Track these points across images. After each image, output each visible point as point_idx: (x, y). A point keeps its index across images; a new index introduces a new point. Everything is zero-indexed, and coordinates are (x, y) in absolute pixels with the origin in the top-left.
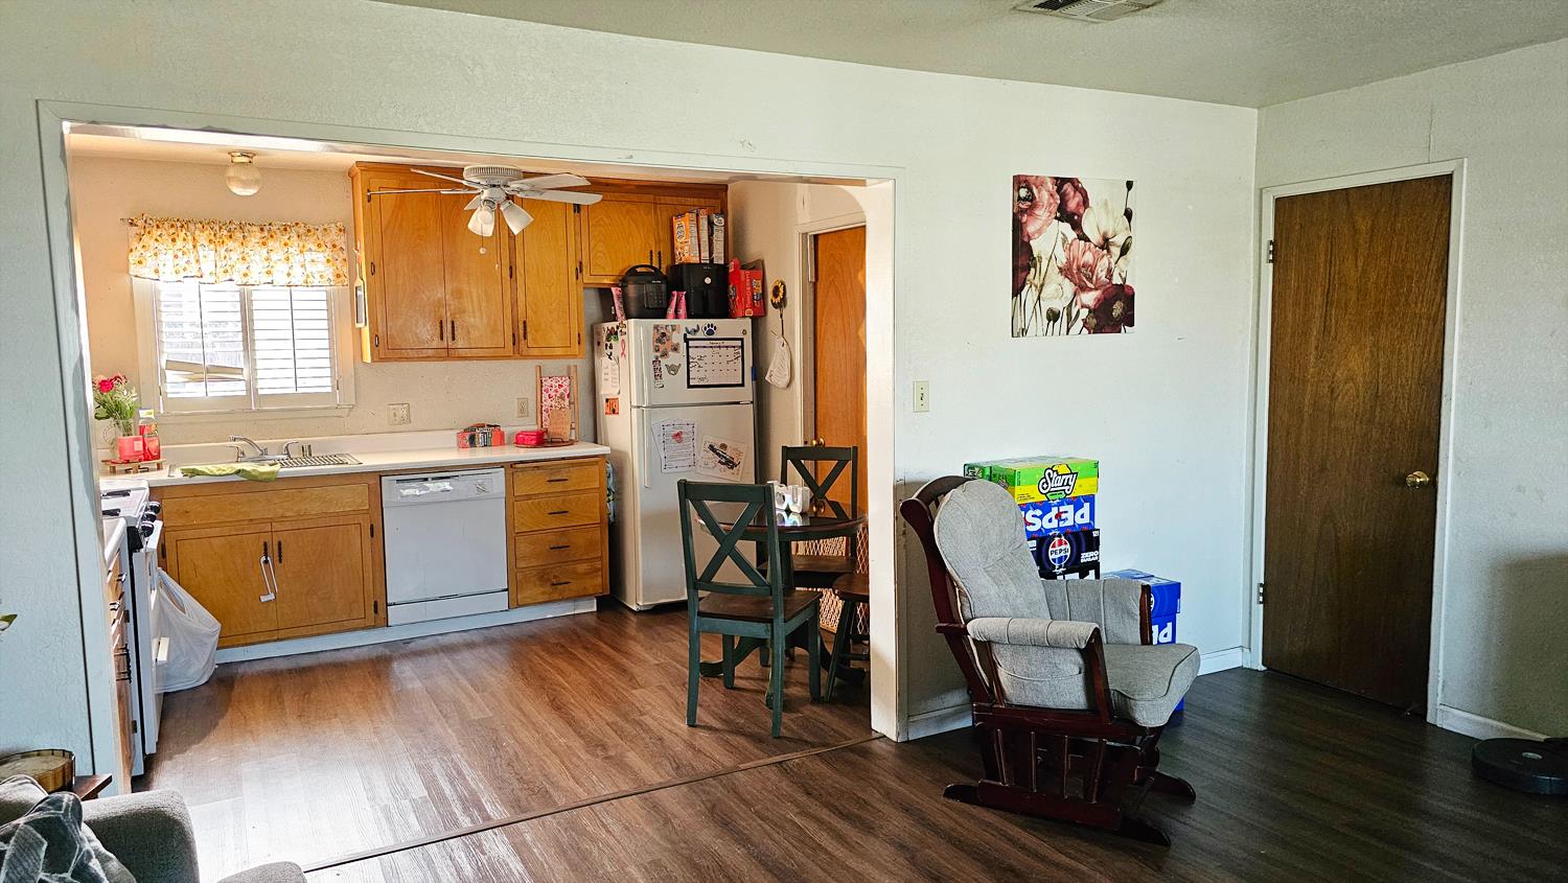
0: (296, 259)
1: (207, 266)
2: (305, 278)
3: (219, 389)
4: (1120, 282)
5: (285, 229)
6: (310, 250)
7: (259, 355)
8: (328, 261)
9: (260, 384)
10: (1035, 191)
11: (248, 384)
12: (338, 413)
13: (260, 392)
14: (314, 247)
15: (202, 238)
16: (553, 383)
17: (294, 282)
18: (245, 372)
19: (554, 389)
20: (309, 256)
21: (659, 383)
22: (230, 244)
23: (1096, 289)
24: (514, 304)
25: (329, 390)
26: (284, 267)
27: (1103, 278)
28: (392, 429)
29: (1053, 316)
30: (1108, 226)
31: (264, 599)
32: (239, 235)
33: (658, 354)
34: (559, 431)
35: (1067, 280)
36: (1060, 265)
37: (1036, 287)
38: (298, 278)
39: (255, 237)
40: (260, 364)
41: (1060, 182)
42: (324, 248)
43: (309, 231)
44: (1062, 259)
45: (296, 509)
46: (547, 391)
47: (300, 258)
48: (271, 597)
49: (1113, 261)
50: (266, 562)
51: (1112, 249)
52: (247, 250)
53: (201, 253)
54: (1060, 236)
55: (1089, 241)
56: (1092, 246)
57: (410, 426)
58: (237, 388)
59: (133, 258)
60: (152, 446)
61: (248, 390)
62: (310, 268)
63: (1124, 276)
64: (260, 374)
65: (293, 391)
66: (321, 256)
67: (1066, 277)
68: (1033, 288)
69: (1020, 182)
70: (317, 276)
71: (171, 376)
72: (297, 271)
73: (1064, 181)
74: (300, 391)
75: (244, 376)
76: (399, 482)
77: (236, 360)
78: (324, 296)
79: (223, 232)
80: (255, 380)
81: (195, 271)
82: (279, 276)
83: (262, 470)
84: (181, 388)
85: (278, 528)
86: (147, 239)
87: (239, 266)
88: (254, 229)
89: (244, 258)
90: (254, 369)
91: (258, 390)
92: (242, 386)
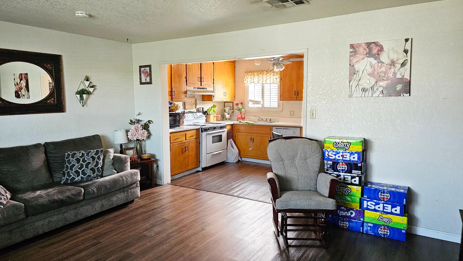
1: (256, 80)
3: (257, 106)
4: (400, 77)
7: (265, 99)
8: (279, 78)
9: (265, 105)
10: (356, 49)
11: (262, 105)
12: (279, 112)
15: (256, 74)
22: (261, 75)
23: (387, 80)
25: (277, 107)
26: (269, 79)
27: (391, 76)
28: (290, 117)
29: (364, 90)
30: (394, 57)
31: (250, 149)
32: (262, 73)
35: (372, 78)
36: (368, 73)
37: (357, 80)
38: (272, 82)
39: (265, 73)
40: (265, 101)
41: (369, 45)
42: (278, 75)
44: (370, 70)
45: (257, 131)
47: (273, 77)
48: (251, 149)
49: (396, 70)
50: (251, 142)
51: (396, 65)
52: (263, 76)
53: (255, 78)
54: (369, 62)
55: (384, 63)
56: (385, 65)
57: (293, 117)
58: (260, 106)
59: (244, 80)
60: (243, 116)
61: (262, 106)
63: (403, 74)
64: (265, 103)
65: (269, 107)
67: (371, 76)
68: (356, 81)
69: (352, 46)
71: (250, 103)
72: (272, 80)
73: (370, 43)
74: (271, 107)
75: (262, 103)
76: (276, 128)
77: (260, 100)
78: (277, 85)
79: (260, 73)
80: (264, 104)
81: (252, 81)
82: (268, 82)
83: (251, 123)
84: (251, 105)
85: (253, 135)
86: (247, 75)
87: (261, 80)
88: (265, 72)
89: (262, 78)
90: (264, 102)
91: (264, 106)
92: (261, 105)
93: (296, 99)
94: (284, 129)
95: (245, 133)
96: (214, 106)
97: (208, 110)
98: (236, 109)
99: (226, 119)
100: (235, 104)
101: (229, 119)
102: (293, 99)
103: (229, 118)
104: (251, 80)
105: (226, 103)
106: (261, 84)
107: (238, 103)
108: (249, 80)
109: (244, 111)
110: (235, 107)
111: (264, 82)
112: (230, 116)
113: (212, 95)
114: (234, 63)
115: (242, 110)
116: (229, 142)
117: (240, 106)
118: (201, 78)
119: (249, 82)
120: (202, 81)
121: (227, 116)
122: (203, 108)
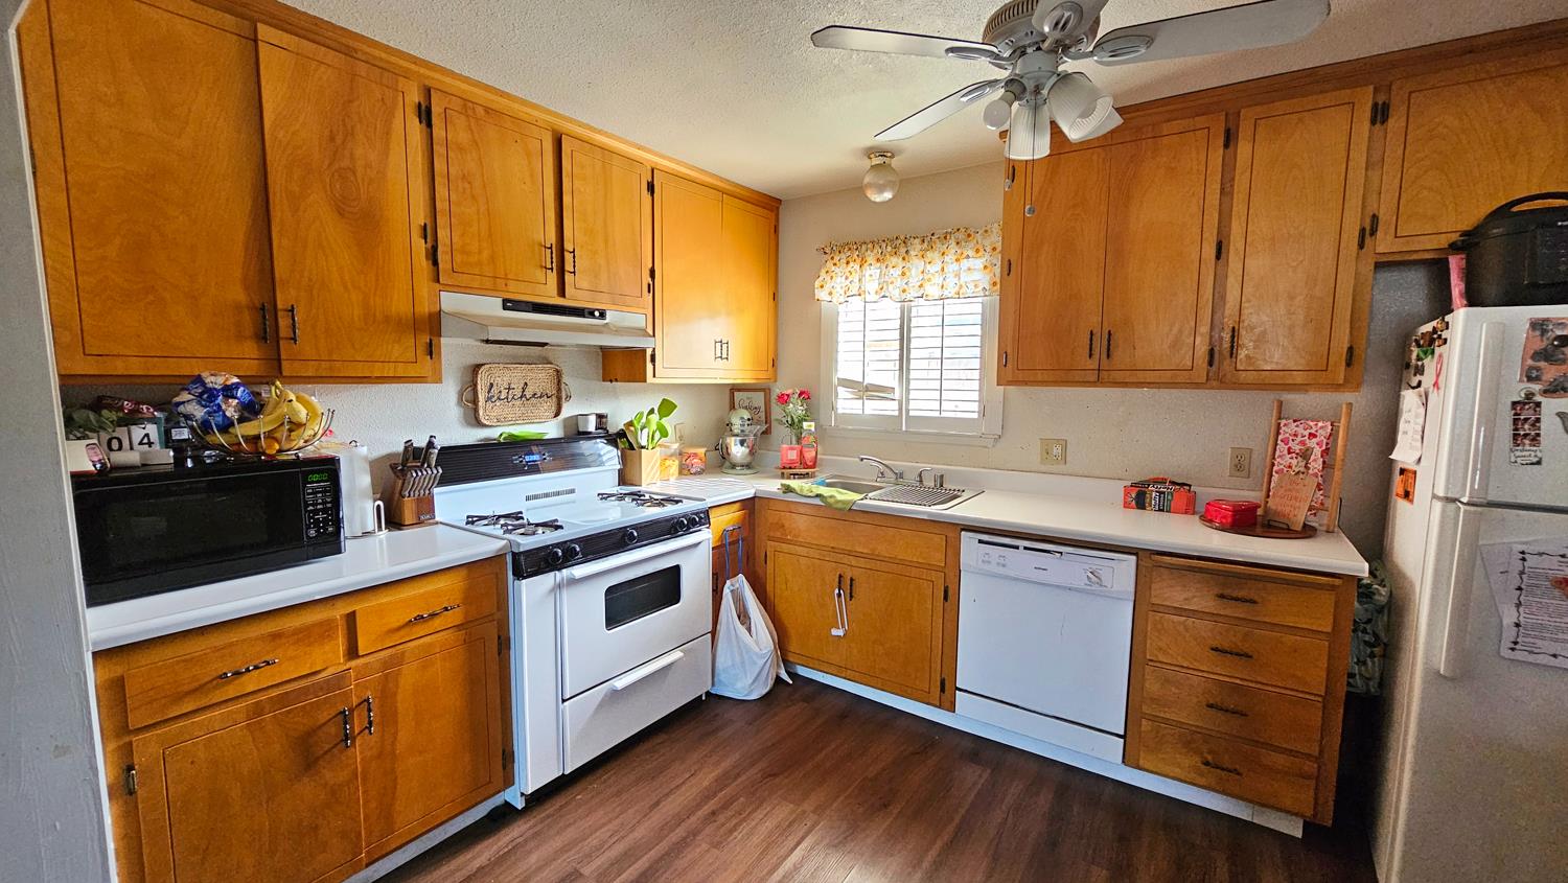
0: (952, 267)
1: (871, 286)
2: (957, 288)
3: (873, 407)
5: (945, 238)
6: (968, 257)
7: (913, 374)
8: (985, 267)
9: (912, 405)
11: (900, 403)
12: (982, 442)
13: (912, 413)
14: (971, 253)
15: (871, 257)
16: (1300, 430)
17: (946, 293)
18: (897, 391)
19: (1299, 439)
20: (965, 263)
21: (1528, 452)
22: (894, 260)
24: (1219, 297)
25: (975, 416)
26: (938, 280)
28: (1043, 468)
31: (835, 632)
32: (903, 250)
33: (1536, 387)
34: (1287, 509)
38: (950, 291)
39: (916, 246)
40: (913, 385)
42: (982, 252)
43: (969, 235)
45: (871, 546)
46: (1285, 441)
47: (955, 267)
48: (840, 633)
50: (839, 595)
52: (908, 265)
53: (867, 272)
57: (1062, 468)
58: (889, 408)
59: (817, 284)
60: (809, 455)
61: (900, 409)
62: (965, 277)
64: (913, 395)
65: (937, 414)
66: (978, 263)
70: (971, 286)
71: (841, 390)
72: (951, 281)
74: (944, 414)
75: (897, 395)
76: (980, 541)
77: (890, 379)
78: (978, 308)
79: (889, 249)
80: (908, 400)
81: (855, 291)
82: (933, 290)
83: (839, 497)
84: (846, 404)
85: (854, 563)
86: (830, 264)
87: (899, 282)
88: (917, 241)
89: (903, 274)
90: (908, 390)
91: (908, 411)
92: (894, 405)
93: (1093, 378)
94: (1025, 548)
95: (808, 546)
96: (666, 408)
97: (630, 424)
98: (780, 422)
99: (733, 466)
100: (774, 397)
101: (748, 466)
102: (1078, 376)
103: (745, 462)
104: (848, 282)
105: (739, 390)
106: (899, 304)
107: (789, 392)
108: (838, 287)
109: (813, 429)
110: (777, 411)
111: (912, 293)
112: (752, 453)
113: (644, 351)
114: (772, 211)
115: (805, 425)
116: (726, 591)
117: (796, 408)
118: (561, 250)
119: (838, 297)
120: (569, 267)
121: (738, 451)
122: (600, 417)
